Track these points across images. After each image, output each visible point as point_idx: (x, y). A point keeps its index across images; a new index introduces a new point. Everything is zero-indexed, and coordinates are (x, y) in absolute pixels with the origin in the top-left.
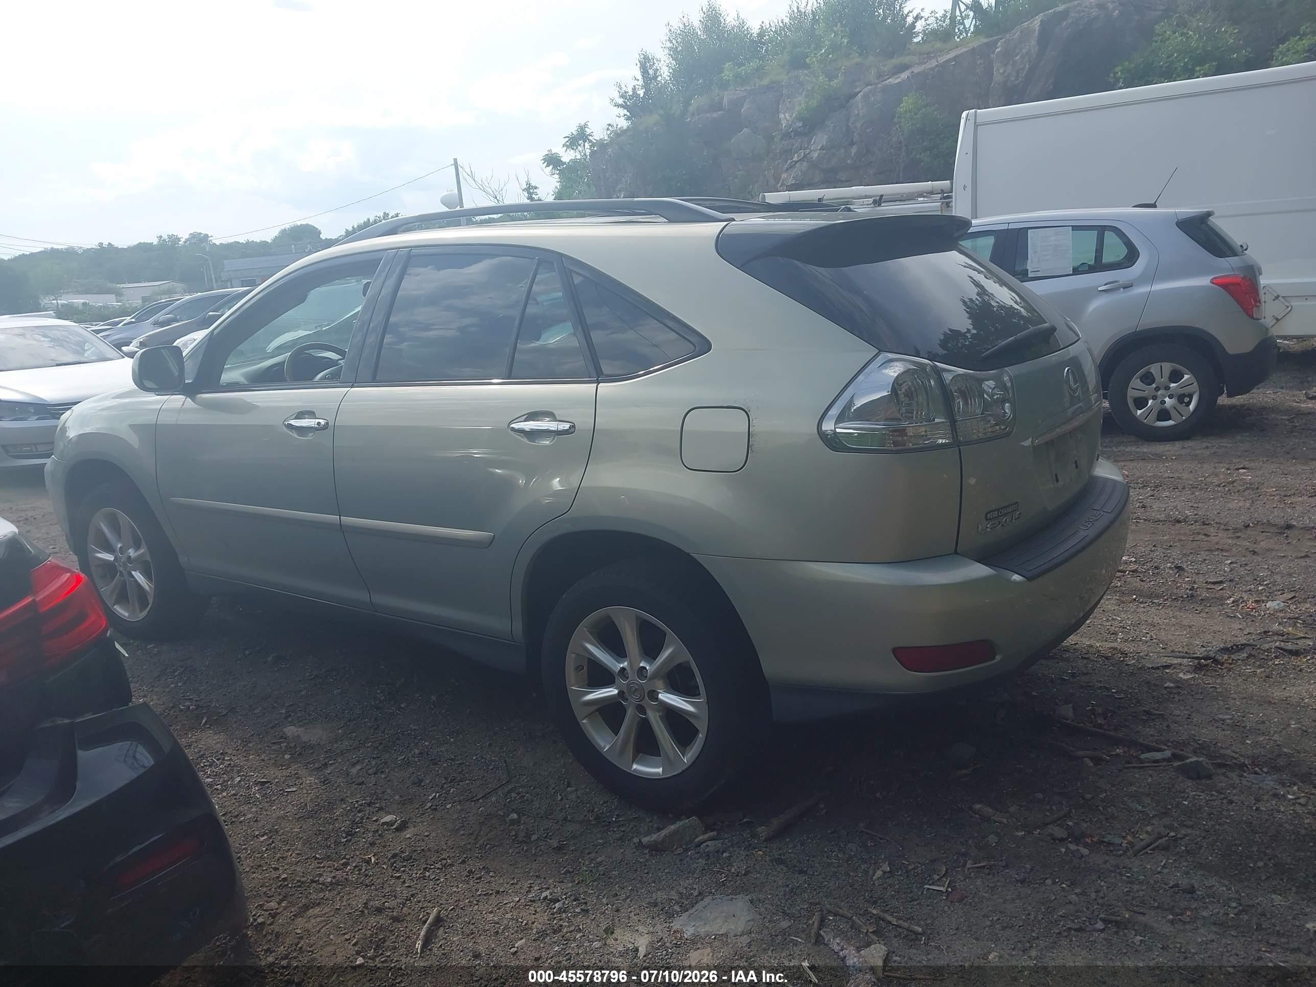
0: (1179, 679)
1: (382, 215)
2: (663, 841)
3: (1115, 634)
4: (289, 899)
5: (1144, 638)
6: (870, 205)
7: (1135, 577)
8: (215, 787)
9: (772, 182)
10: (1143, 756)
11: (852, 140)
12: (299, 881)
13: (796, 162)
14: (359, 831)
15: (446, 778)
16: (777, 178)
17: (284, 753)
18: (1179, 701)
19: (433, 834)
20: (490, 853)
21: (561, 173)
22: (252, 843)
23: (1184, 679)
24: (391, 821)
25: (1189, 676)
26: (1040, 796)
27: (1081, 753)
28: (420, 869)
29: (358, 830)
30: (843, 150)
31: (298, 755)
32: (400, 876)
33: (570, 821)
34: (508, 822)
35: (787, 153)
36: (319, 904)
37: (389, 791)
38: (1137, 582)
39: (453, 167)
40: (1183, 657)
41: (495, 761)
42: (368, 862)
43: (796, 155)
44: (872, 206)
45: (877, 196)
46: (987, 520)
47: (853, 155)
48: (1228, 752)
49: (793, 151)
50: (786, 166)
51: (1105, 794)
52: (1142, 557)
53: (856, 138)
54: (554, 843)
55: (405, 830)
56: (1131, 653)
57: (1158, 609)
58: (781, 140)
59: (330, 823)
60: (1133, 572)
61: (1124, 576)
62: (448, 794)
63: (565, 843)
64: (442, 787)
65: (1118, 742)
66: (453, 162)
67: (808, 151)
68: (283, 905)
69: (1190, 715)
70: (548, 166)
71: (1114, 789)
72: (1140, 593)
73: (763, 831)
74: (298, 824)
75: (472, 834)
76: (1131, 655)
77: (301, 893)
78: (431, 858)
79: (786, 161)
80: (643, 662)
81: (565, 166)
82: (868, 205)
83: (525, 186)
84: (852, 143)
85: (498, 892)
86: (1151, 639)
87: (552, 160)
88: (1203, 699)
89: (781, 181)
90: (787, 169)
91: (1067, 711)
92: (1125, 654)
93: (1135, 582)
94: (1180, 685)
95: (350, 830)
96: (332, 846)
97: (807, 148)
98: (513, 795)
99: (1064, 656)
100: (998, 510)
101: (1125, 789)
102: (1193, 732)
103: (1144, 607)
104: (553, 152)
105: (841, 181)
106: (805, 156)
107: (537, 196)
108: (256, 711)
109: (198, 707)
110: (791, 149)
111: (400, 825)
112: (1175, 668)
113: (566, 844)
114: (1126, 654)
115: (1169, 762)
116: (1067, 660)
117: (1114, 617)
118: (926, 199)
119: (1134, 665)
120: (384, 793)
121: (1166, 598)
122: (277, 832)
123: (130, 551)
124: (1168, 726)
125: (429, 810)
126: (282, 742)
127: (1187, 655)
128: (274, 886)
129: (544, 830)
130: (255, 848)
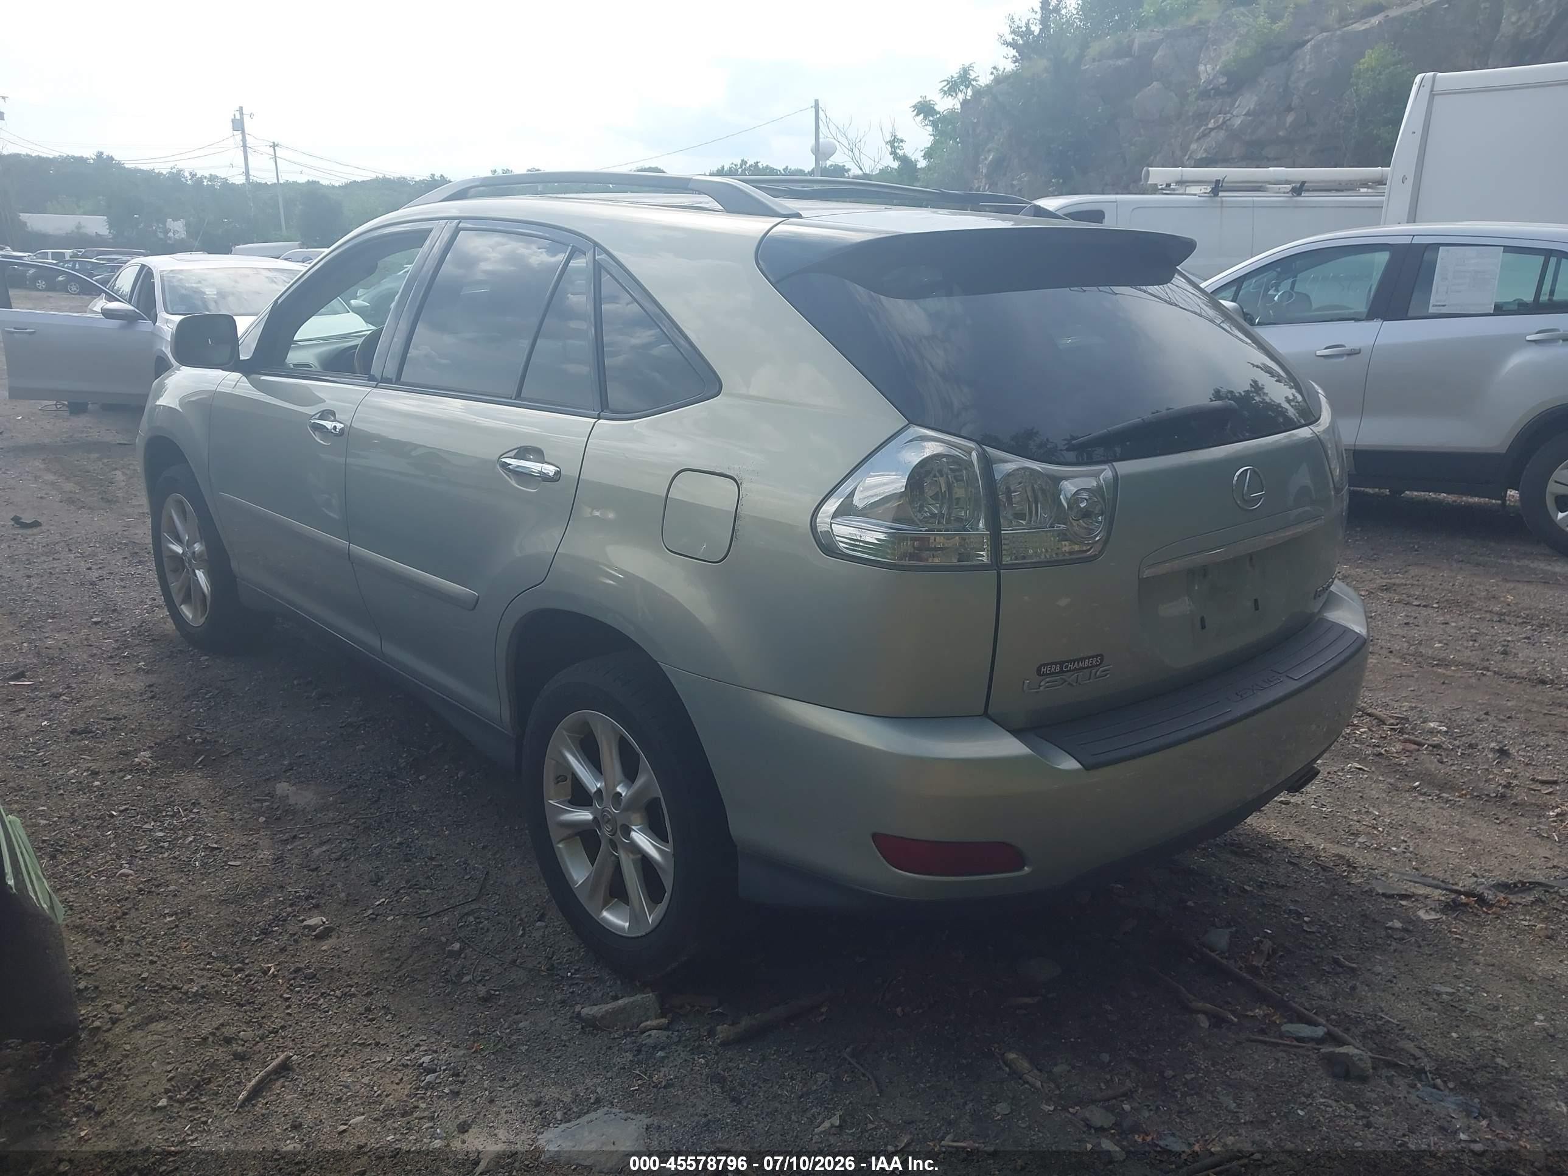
0: (1414, 919)
1: (739, 162)
2: (602, 1017)
3: (1357, 834)
4: (139, 1005)
5: (1394, 849)
6: (1288, 193)
7: (1433, 755)
8: (162, 844)
9: (1178, 153)
10: (1288, 1027)
11: (1290, 105)
12: (158, 985)
13: (1212, 129)
14: (276, 931)
15: (407, 882)
16: (1185, 149)
17: (262, 814)
18: (1395, 951)
19: (354, 951)
20: (406, 989)
21: (934, 124)
22: (154, 922)
23: (1422, 920)
24: (315, 925)
25: (1433, 916)
26: (1106, 1057)
27: (1200, 1005)
28: (317, 994)
29: (277, 928)
30: (1275, 118)
31: (276, 819)
32: (290, 998)
33: (517, 966)
34: (446, 952)
35: (1201, 117)
36: (166, 1018)
37: (339, 885)
38: (1431, 762)
39: (814, 109)
40: (1437, 887)
41: (478, 869)
42: (265, 972)
43: (1212, 121)
44: (1290, 195)
45: (1298, 182)
46: (1041, 675)
47: (1288, 125)
48: (1410, 1046)
49: (1210, 115)
50: (1198, 134)
51: (1193, 1075)
52: (1459, 727)
53: (1296, 101)
54: (482, 991)
55: (327, 939)
56: (1363, 867)
57: (1442, 808)
58: (1197, 99)
59: (250, 914)
60: (1434, 746)
61: (1418, 750)
62: (398, 903)
63: (497, 993)
64: (398, 891)
65: (1263, 998)
66: (813, 104)
67: (1229, 115)
68: (130, 1010)
69: (1395, 977)
70: (918, 115)
71: (1213, 1069)
72: (1427, 778)
73: (723, 1031)
74: (218, 908)
75: (397, 960)
76: (1362, 870)
77: (153, 1001)
78: (337, 980)
79: (1198, 127)
80: (621, 785)
81: (938, 116)
82: (1284, 193)
83: (888, 138)
84: (1289, 109)
85: (377, 1044)
86: (1404, 852)
87: (924, 109)
88: (1431, 955)
89: (1189, 153)
90: (1199, 138)
91: (1221, 938)
92: (1352, 866)
93: (1429, 762)
94: (1412, 925)
95: (267, 927)
96: (238, 944)
97: (1229, 112)
98: (471, 918)
99: (1264, 856)
100: (1061, 663)
101: (1228, 1073)
102: (1383, 1005)
103: (1423, 802)
104: (928, 99)
105: (1268, 159)
106: (1224, 122)
107: (902, 151)
108: (260, 758)
109: (205, 741)
110: (1208, 113)
111: (321, 932)
112: (1417, 900)
113: (497, 995)
114: (1355, 868)
115: (1317, 1044)
116: (1266, 862)
117: (1371, 809)
118: (1370, 190)
119: (1359, 886)
120: (333, 886)
121: (1464, 792)
122: (189, 914)
123: (195, 545)
124: (1353, 988)
125: (367, 919)
126: (265, 801)
127: (1443, 885)
128: (133, 985)
129: (481, 971)
130: (155, 929)
